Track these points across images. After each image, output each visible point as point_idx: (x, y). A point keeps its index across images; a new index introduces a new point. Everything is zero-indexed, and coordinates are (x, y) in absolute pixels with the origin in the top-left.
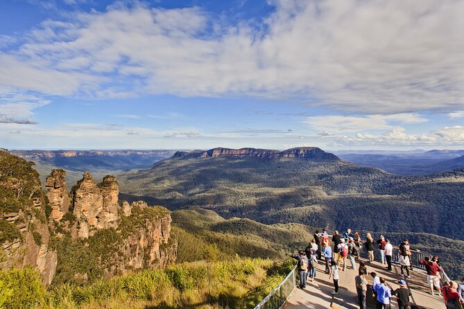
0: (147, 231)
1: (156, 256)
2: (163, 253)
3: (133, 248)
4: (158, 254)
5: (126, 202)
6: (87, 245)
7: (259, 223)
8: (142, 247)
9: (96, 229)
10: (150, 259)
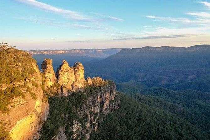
0: (102, 93)
1: (107, 106)
2: (111, 105)
3: (94, 102)
4: (108, 105)
5: (89, 78)
6: (67, 100)
7: (169, 90)
8: (99, 102)
9: (71, 92)
10: (104, 108)
